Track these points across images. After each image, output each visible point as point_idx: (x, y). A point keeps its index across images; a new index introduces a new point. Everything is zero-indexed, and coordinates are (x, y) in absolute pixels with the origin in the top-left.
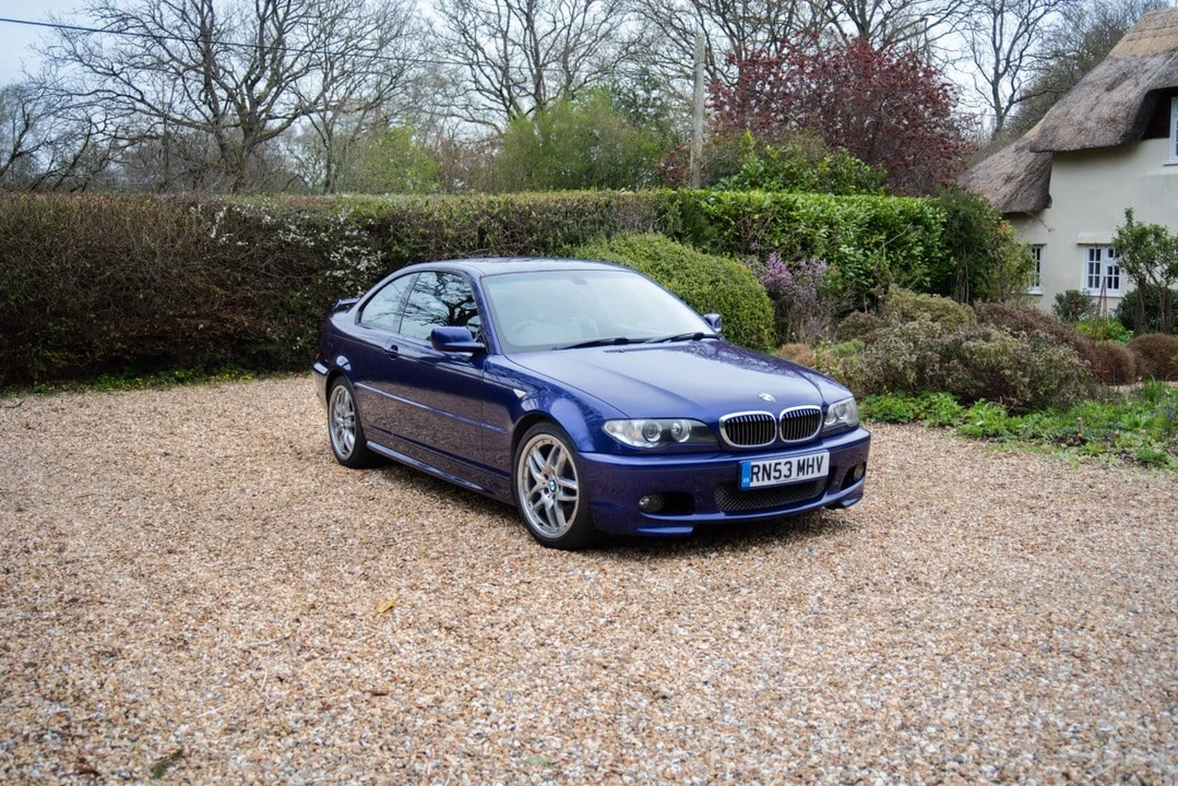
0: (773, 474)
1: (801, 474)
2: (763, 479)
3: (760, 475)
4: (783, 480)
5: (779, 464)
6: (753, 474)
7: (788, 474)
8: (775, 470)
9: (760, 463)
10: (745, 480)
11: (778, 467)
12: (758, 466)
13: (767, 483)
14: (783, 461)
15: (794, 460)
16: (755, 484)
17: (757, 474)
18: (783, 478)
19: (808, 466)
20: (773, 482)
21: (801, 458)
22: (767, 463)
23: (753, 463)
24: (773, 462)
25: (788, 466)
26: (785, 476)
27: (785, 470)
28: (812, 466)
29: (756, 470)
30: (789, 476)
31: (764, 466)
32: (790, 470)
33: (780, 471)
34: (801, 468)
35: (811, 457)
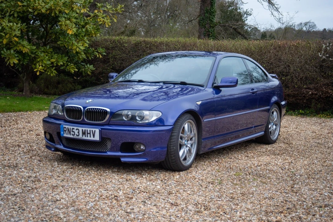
0: (72, 133)
1: (84, 136)
2: (68, 134)
3: (67, 132)
4: (75, 137)
5: (74, 129)
6: (64, 131)
7: (78, 134)
8: (72, 131)
9: (67, 127)
10: (62, 133)
11: (73, 130)
12: (66, 128)
13: (69, 136)
14: (75, 128)
15: (80, 129)
16: (65, 135)
17: (66, 131)
18: (75, 136)
19: (88, 133)
20: (72, 136)
21: (84, 129)
22: (69, 127)
23: (64, 126)
24: (71, 127)
25: (78, 131)
26: (76, 135)
27: (76, 132)
28: (90, 134)
29: (65, 129)
30: (79, 135)
31: (68, 128)
32: (78, 132)
33: (74, 132)
34: (84, 133)
35: (89, 129)
